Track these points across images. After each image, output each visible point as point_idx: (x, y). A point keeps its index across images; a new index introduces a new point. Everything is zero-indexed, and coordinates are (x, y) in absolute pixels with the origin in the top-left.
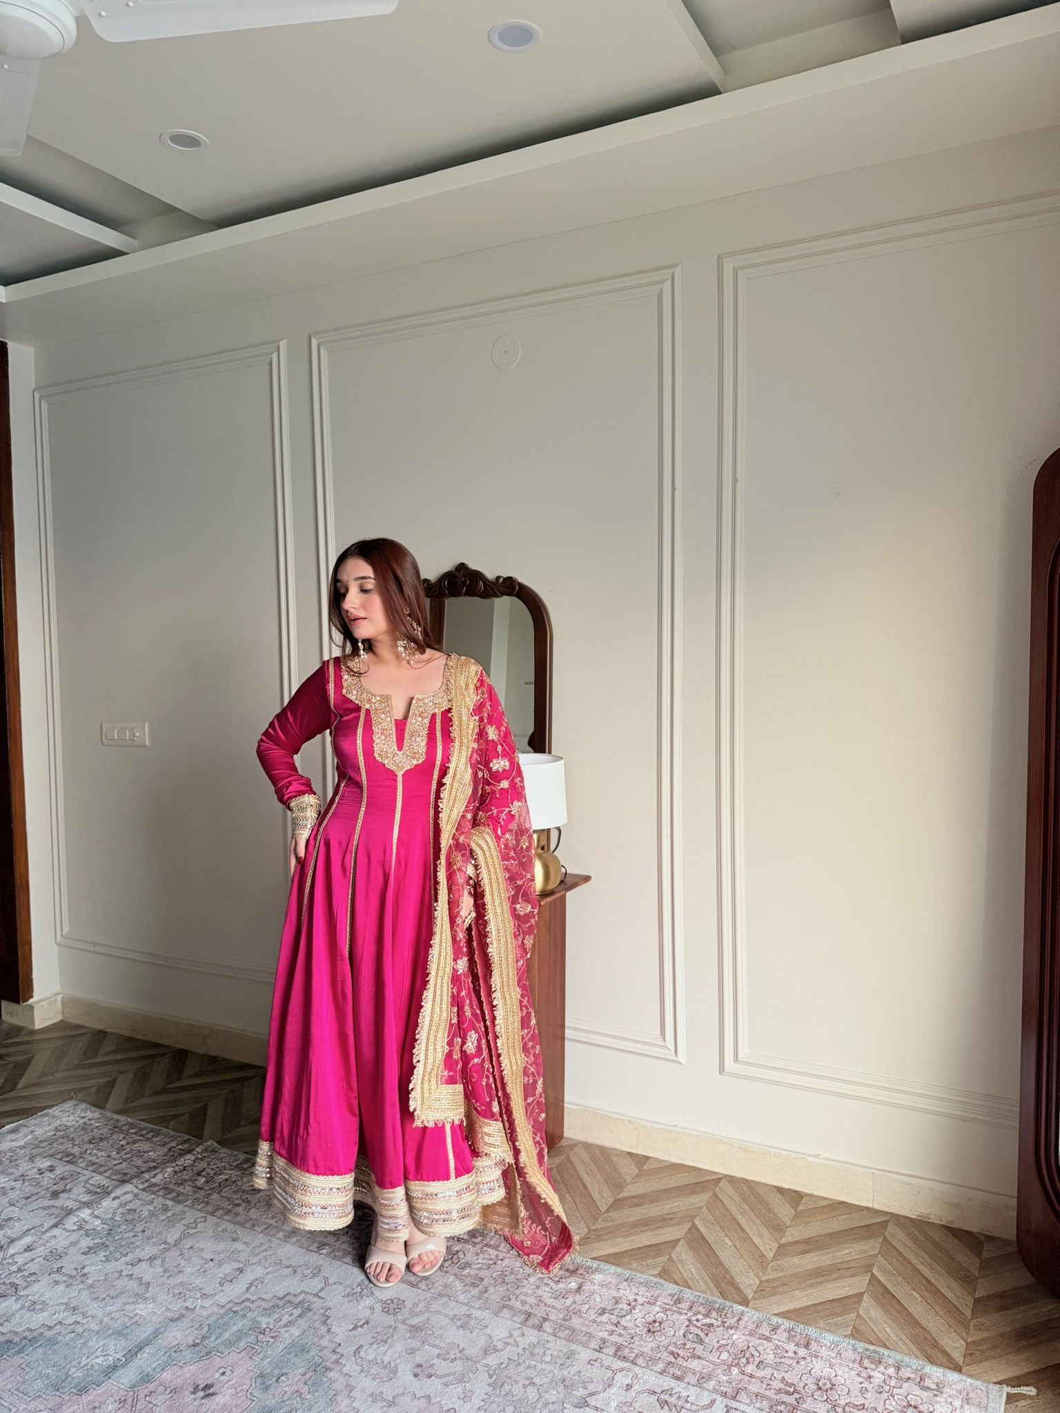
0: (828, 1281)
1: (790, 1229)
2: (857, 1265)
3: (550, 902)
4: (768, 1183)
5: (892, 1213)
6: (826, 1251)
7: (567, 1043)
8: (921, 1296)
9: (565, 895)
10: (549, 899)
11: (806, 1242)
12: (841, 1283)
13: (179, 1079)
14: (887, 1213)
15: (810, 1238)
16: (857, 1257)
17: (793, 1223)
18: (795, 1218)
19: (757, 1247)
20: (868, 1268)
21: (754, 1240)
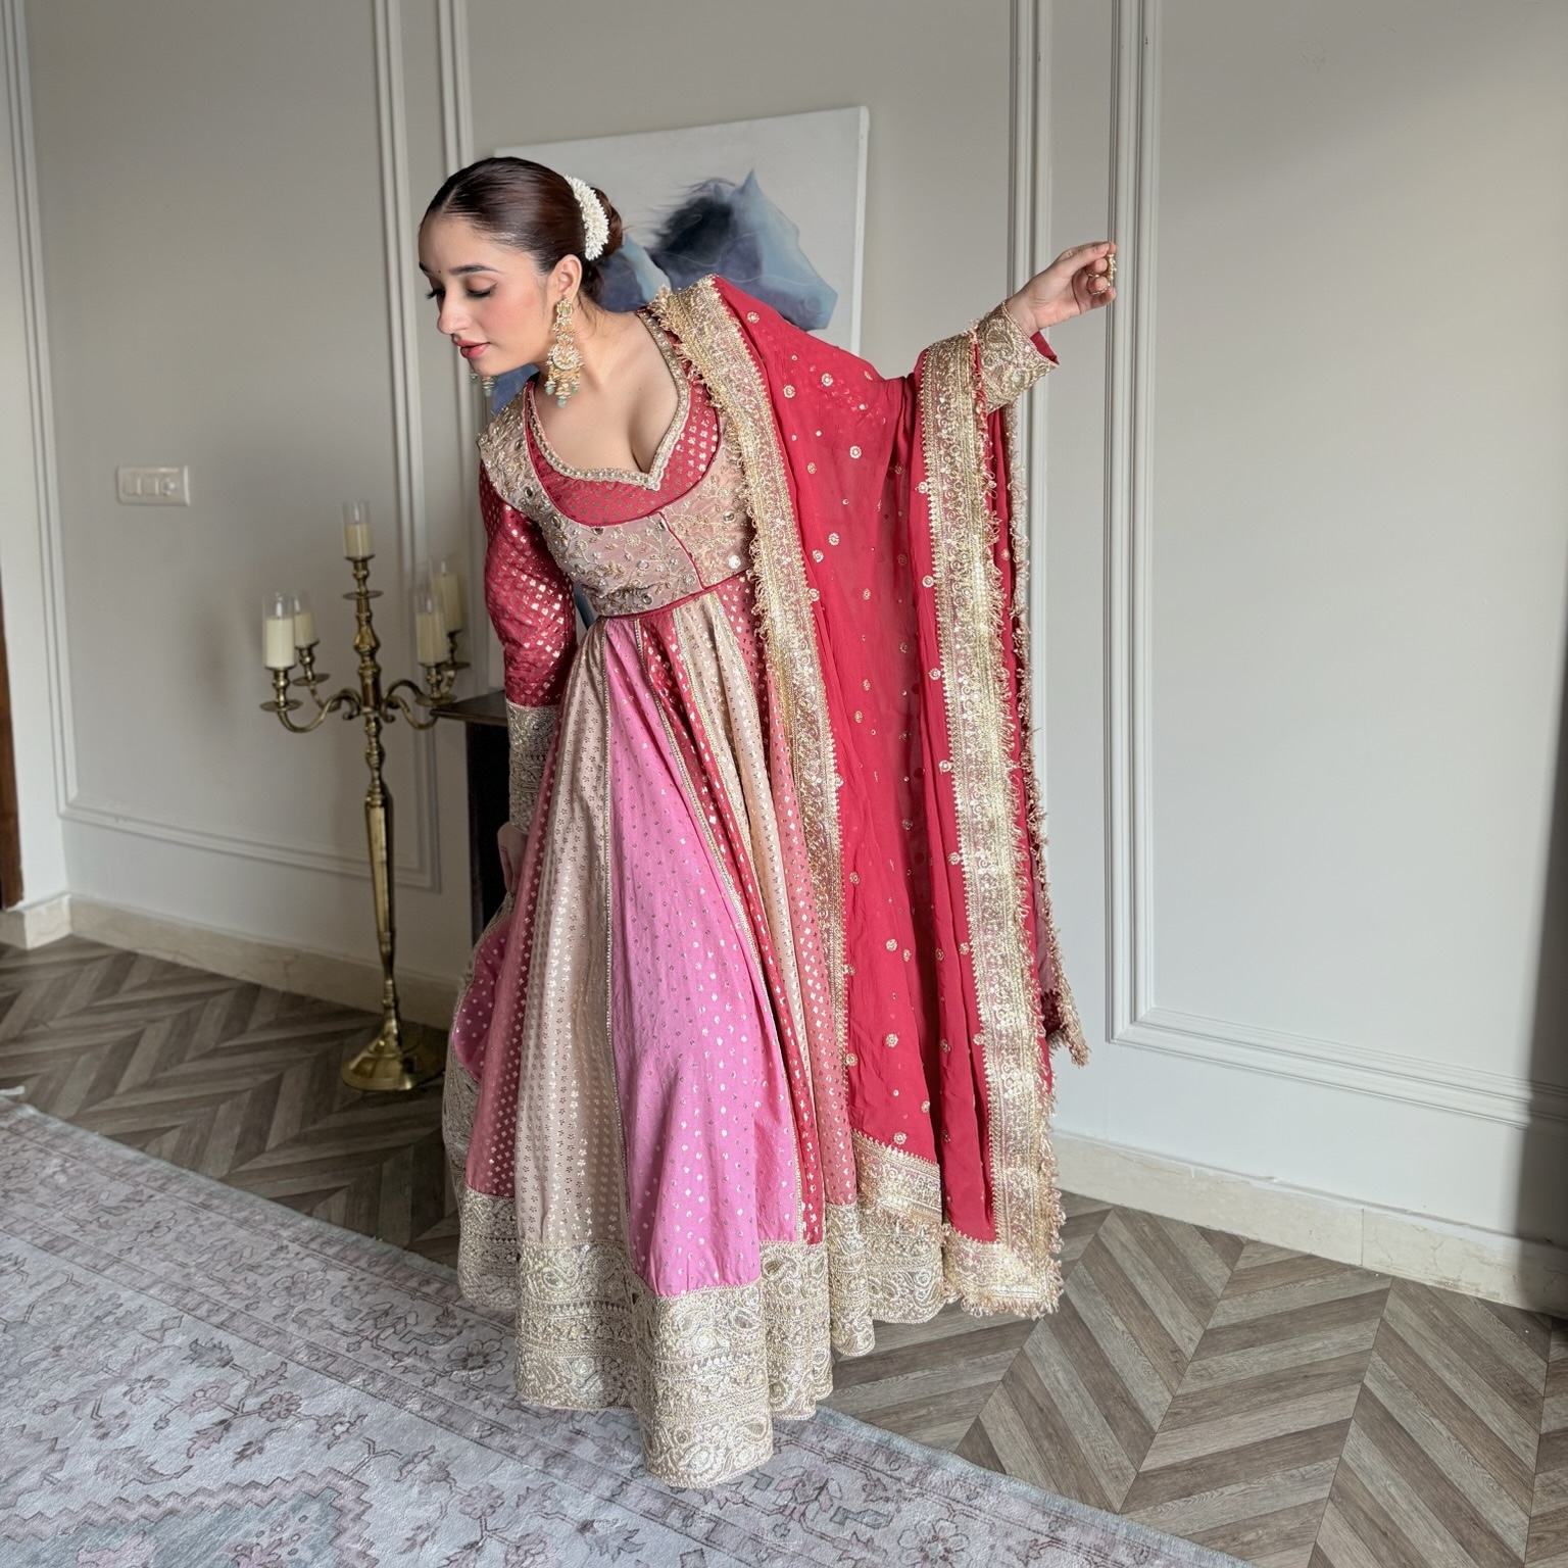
0: (1287, 1398)
1: (1222, 1302)
2: (1337, 1370)
4: (1185, 1220)
5: (1394, 1278)
6: (1283, 1343)
8: (1448, 1428)
11: (1252, 1326)
12: (1309, 1402)
14: (1383, 1276)
15: (1258, 1320)
16: (1335, 1355)
17: (1228, 1292)
18: (1231, 1282)
19: (1169, 1335)
20: (1355, 1375)
21: (1163, 1323)
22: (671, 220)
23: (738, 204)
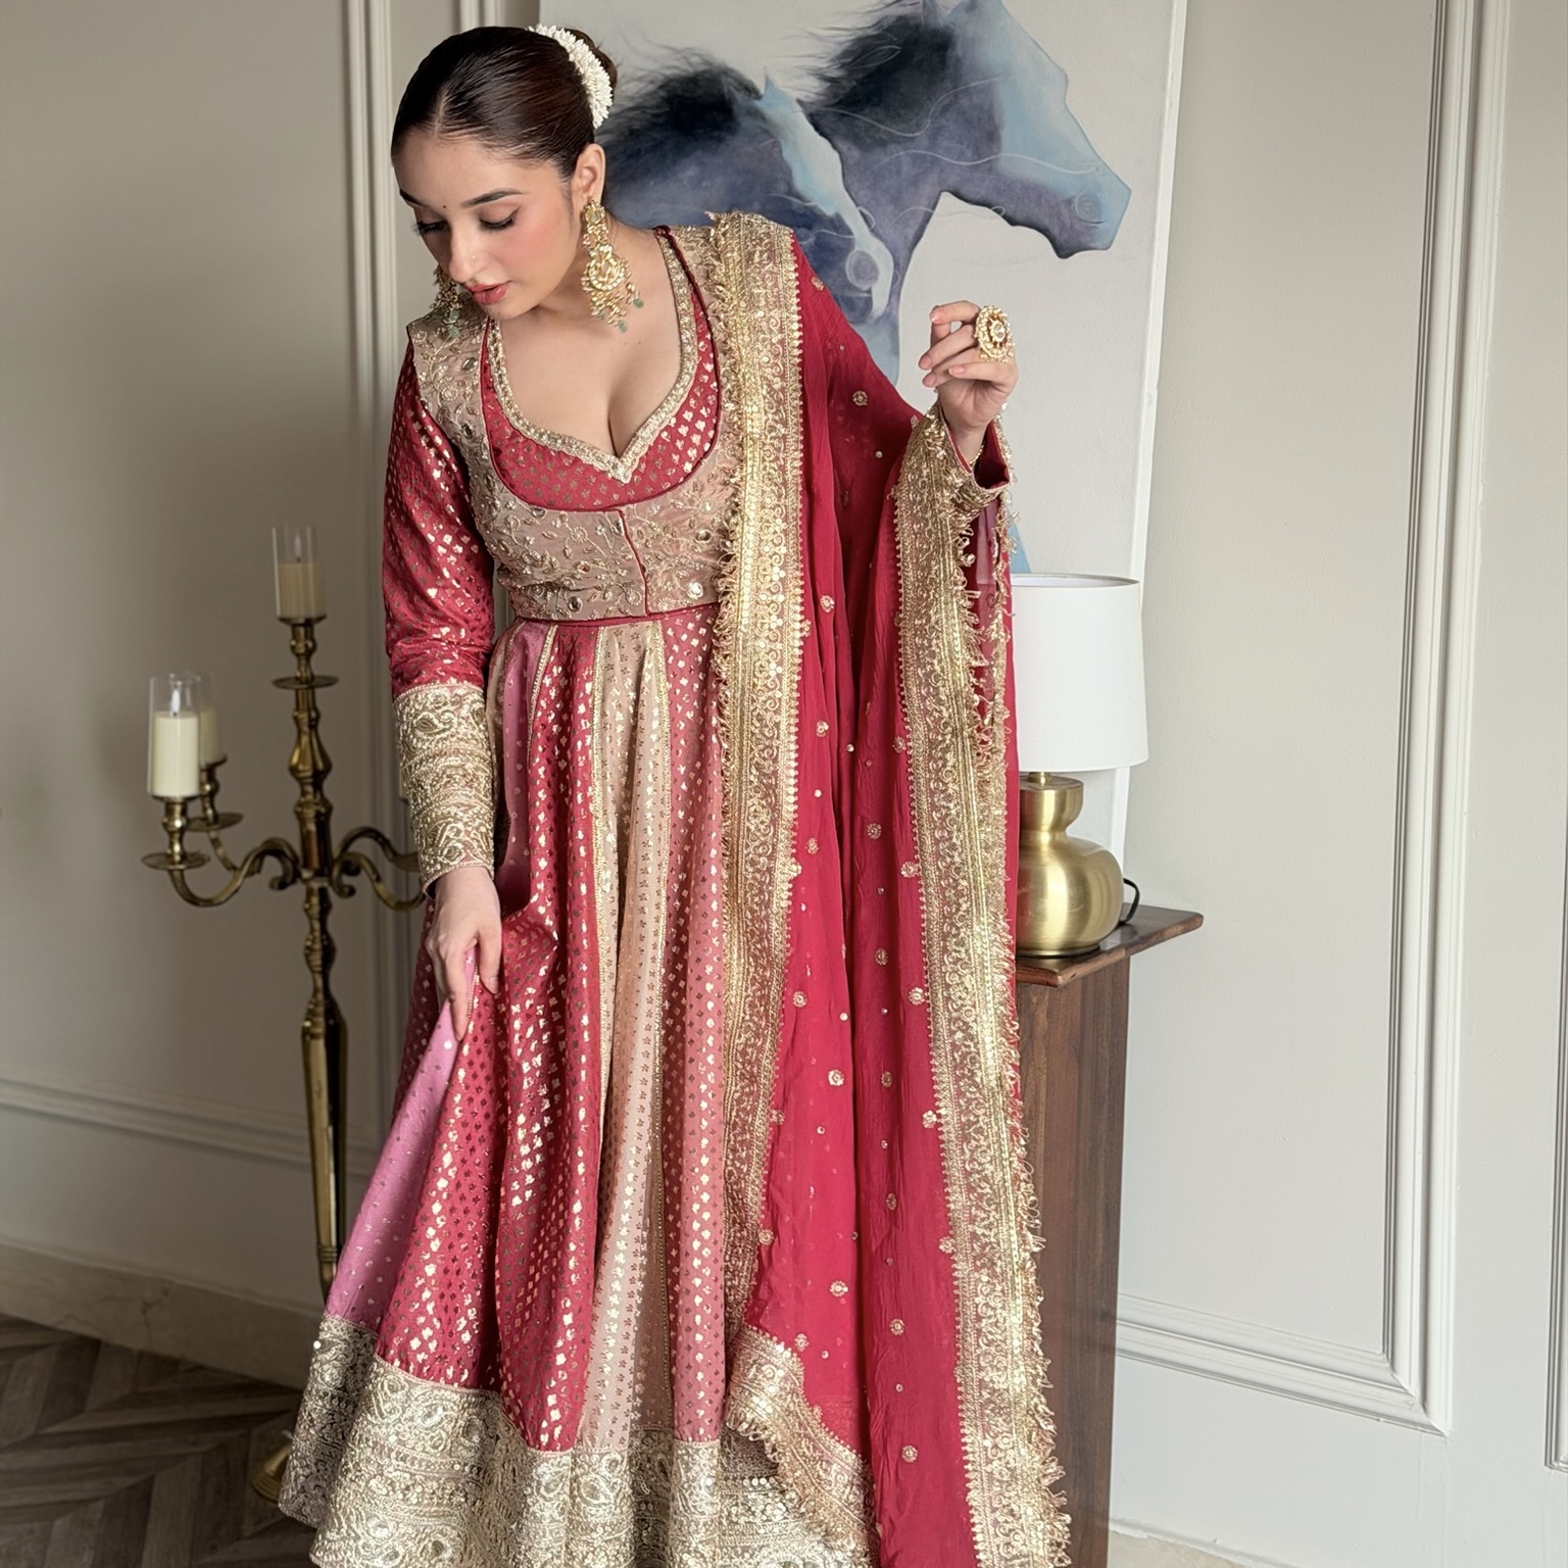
3: (1085, 978)
7: (1119, 1360)
9: (1127, 961)
10: (1081, 970)
13: (79, 1411)
22: (845, 54)
23: (966, 30)
